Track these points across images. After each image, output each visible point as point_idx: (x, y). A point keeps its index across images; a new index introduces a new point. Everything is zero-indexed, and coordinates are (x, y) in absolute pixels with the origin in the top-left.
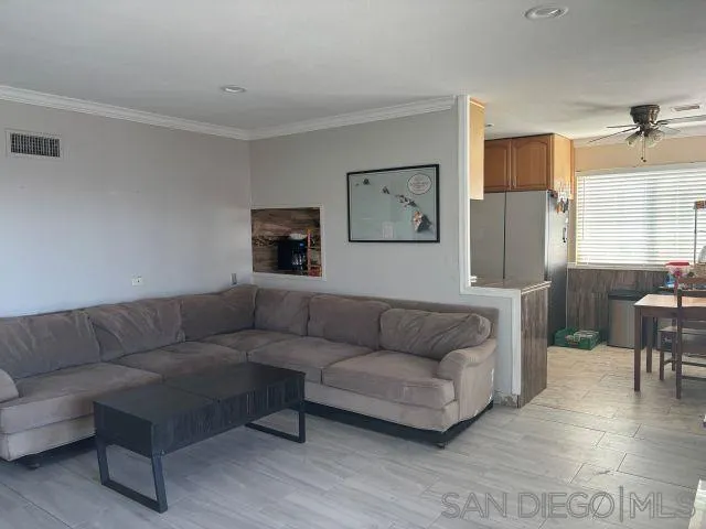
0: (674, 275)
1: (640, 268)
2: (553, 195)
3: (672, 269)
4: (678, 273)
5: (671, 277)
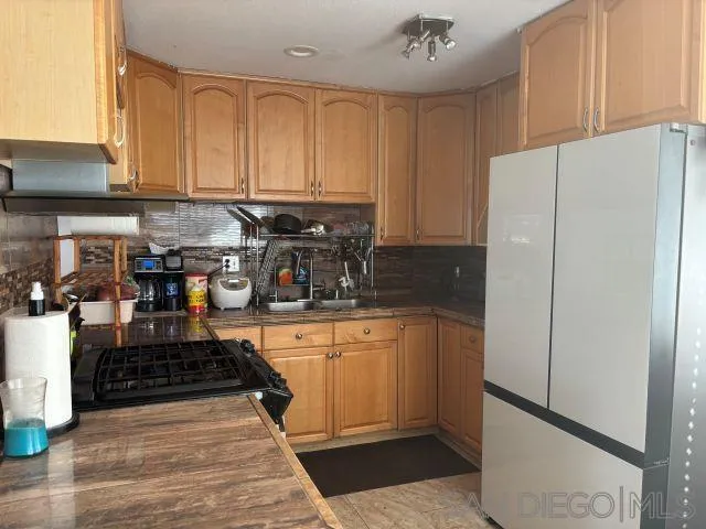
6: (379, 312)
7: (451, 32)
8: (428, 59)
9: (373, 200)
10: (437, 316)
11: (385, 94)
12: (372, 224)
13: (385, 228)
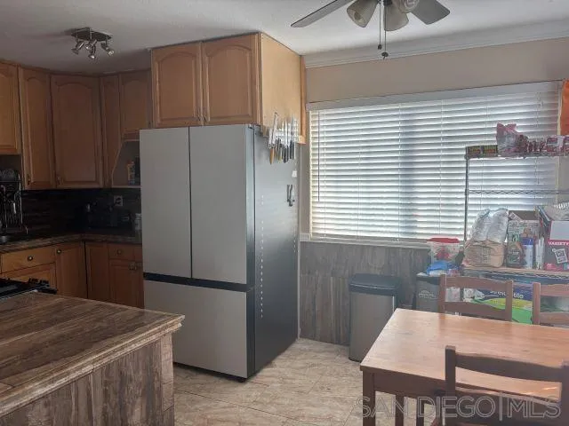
0: (437, 257)
1: (393, 244)
2: (262, 134)
3: (434, 248)
4: (443, 255)
5: (434, 260)
6: (39, 242)
7: (110, 42)
8: (89, 56)
9: (19, 152)
10: (85, 241)
11: (26, 68)
12: (18, 172)
13: (30, 174)
